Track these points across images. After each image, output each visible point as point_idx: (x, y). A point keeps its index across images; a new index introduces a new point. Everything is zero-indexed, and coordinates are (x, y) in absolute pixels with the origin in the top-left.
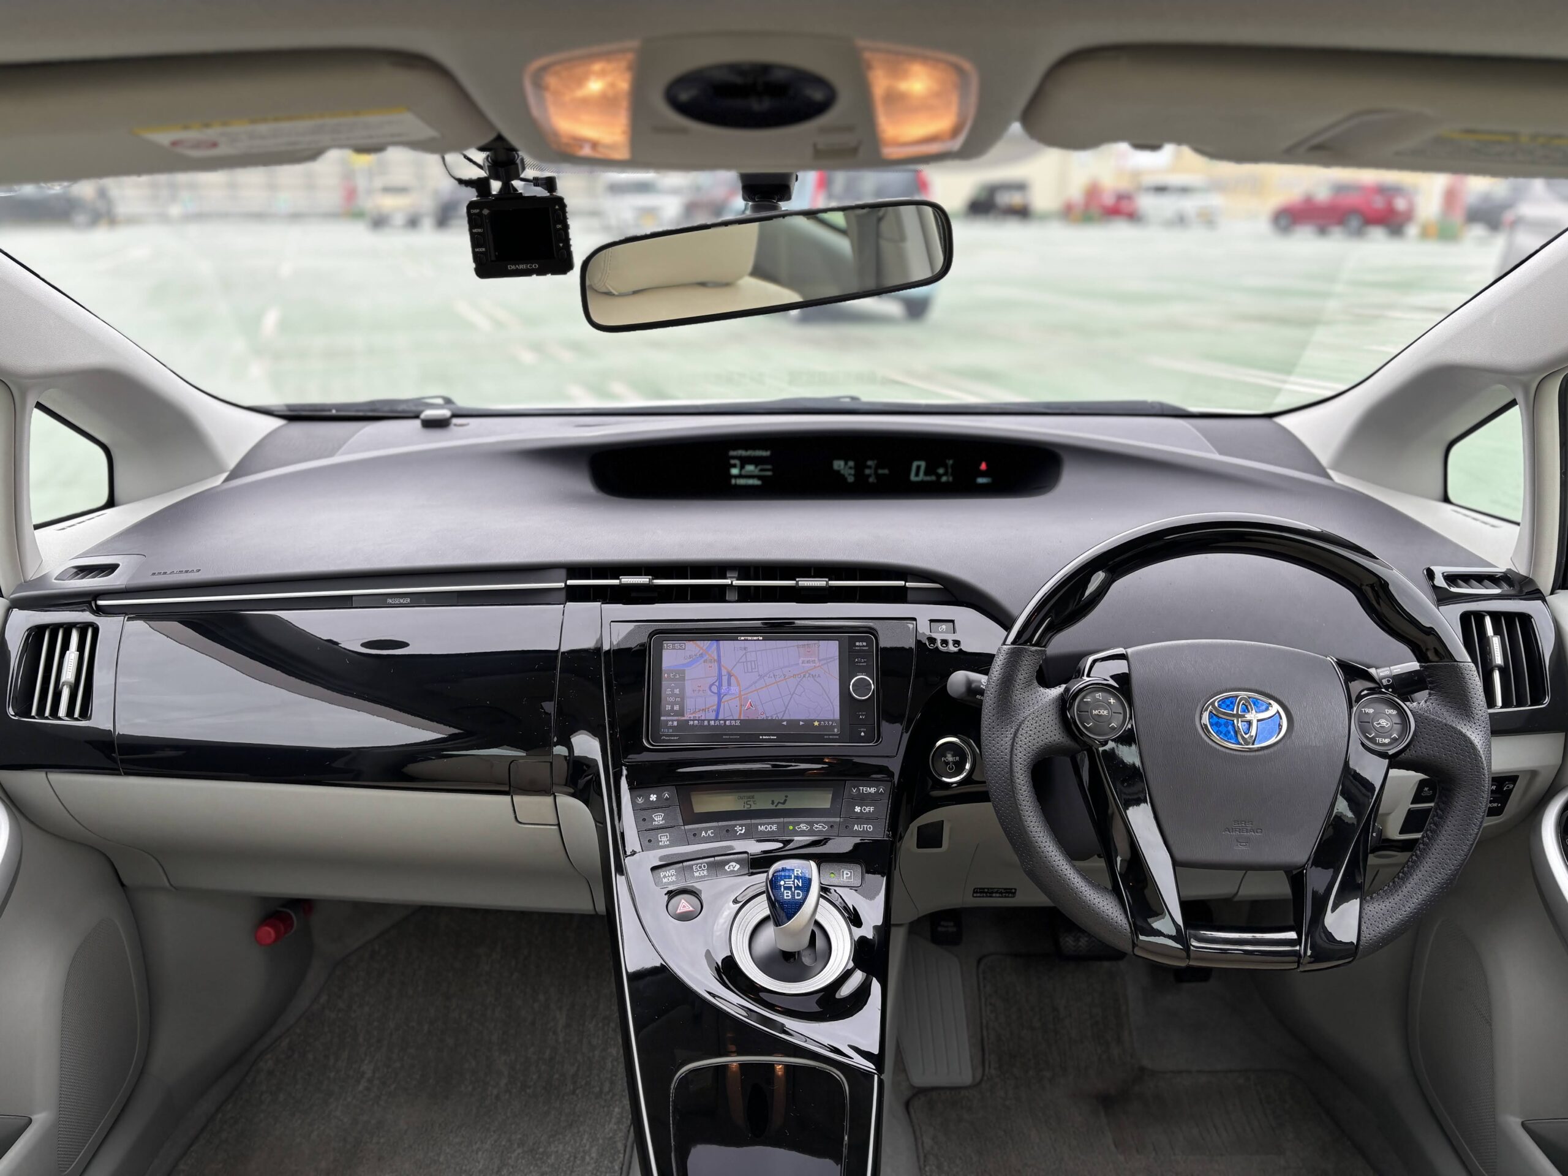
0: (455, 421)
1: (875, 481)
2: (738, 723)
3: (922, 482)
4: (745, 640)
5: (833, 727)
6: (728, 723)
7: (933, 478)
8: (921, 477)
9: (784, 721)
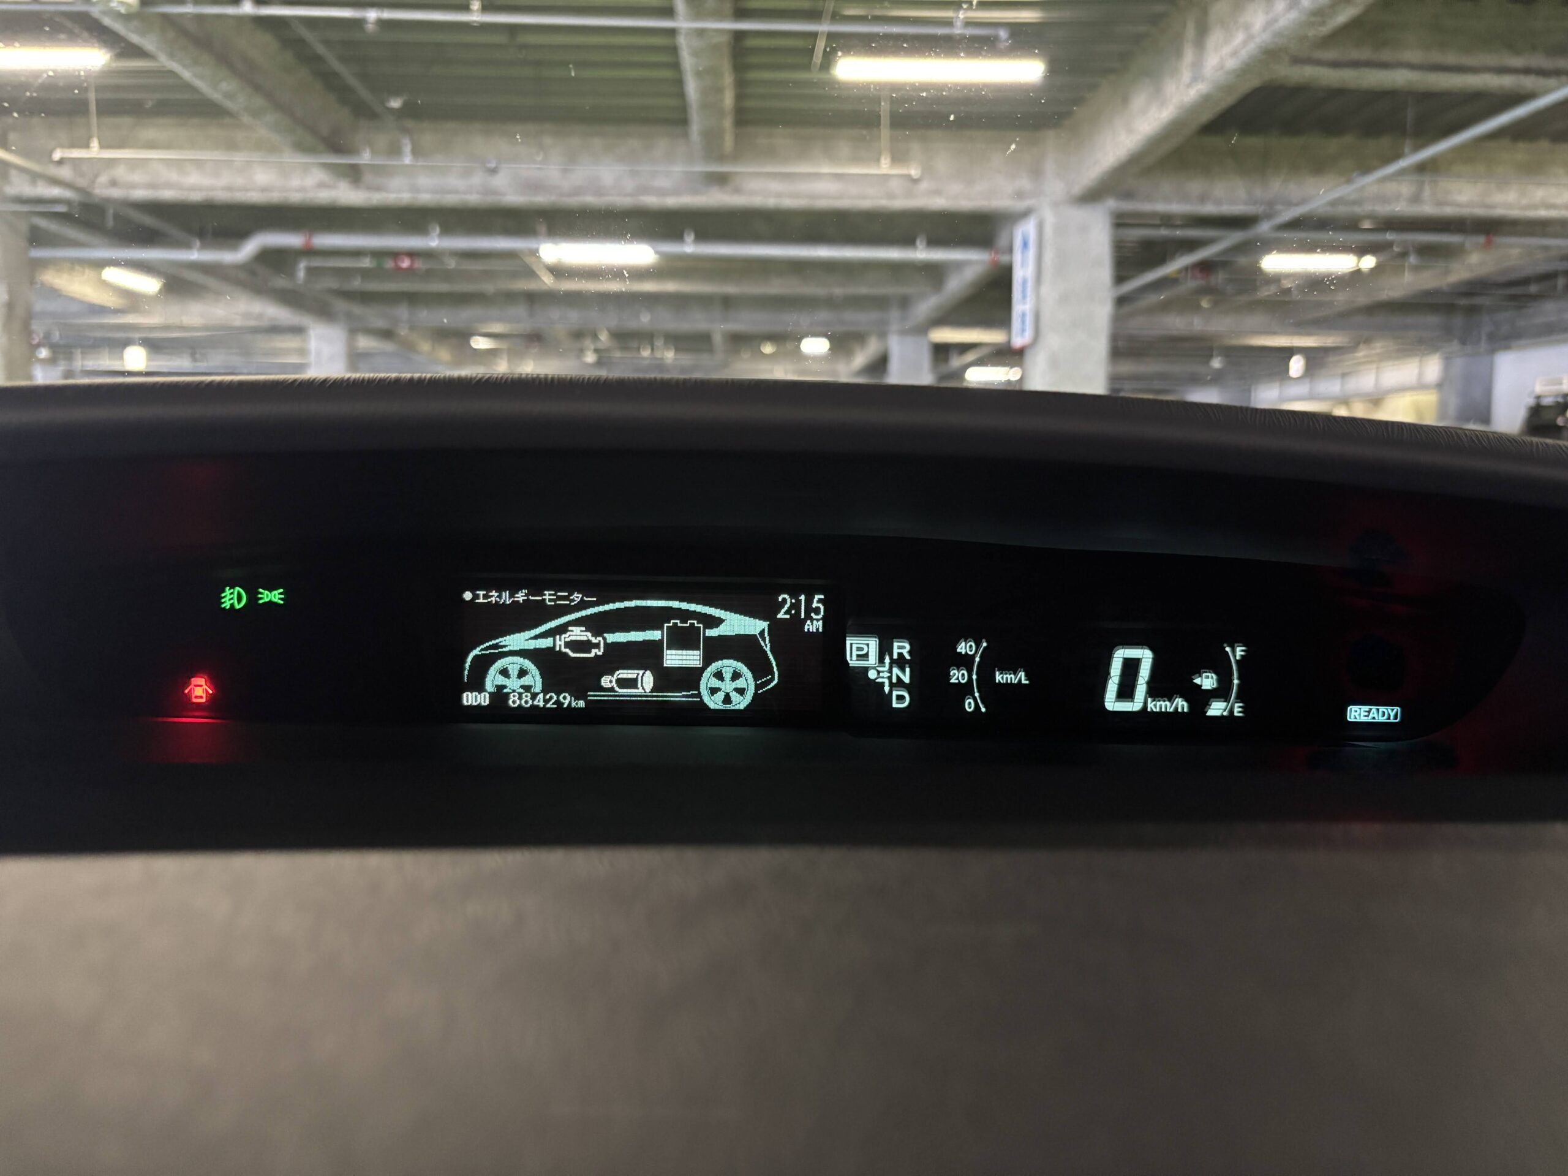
1: (984, 708)
8: (1139, 699)
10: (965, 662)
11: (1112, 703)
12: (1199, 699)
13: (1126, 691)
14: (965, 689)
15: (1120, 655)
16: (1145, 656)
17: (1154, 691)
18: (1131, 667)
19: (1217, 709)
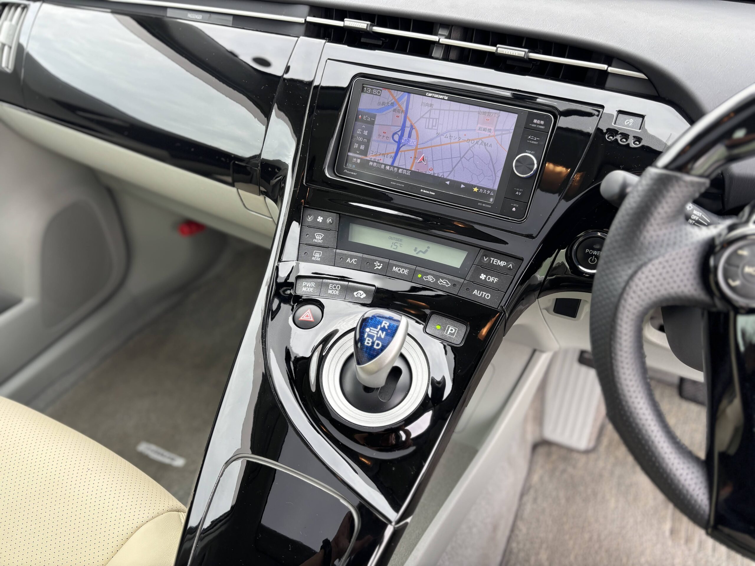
2: (408, 173)
4: (432, 97)
5: (489, 196)
6: (400, 171)
9: (448, 180)
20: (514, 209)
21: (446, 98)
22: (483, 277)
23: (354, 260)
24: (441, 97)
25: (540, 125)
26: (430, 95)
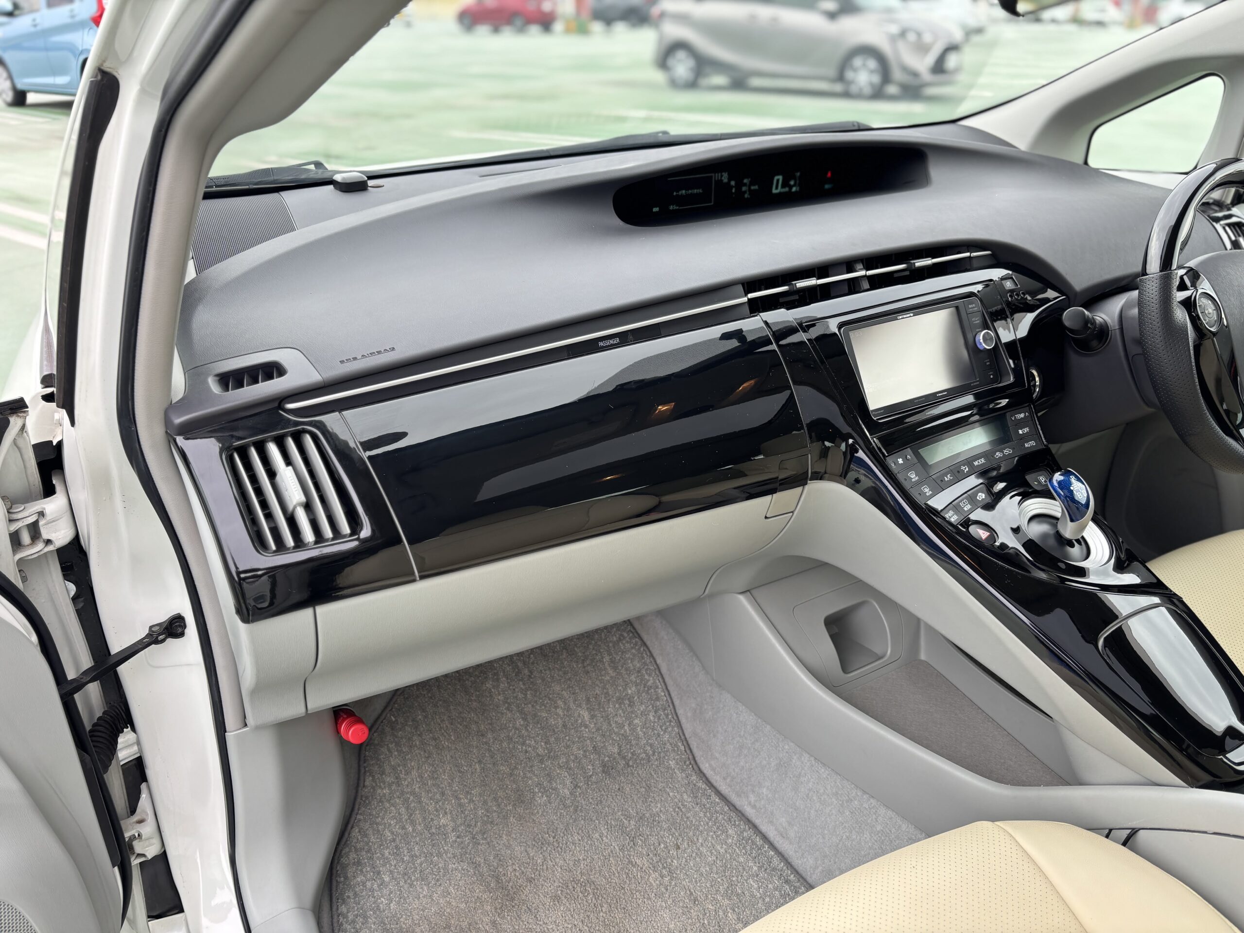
0: (371, 183)
1: (749, 196)
3: (780, 193)
4: (903, 318)
7: (787, 189)
8: (779, 190)
10: (745, 185)
11: (774, 191)
12: (791, 187)
13: (777, 188)
14: (745, 192)
15: (776, 178)
16: (780, 178)
17: (783, 187)
18: (778, 181)
19: (794, 189)
20: (992, 377)
21: (912, 315)
22: (1020, 432)
23: (948, 476)
24: (908, 315)
25: (974, 307)
26: (901, 317)
